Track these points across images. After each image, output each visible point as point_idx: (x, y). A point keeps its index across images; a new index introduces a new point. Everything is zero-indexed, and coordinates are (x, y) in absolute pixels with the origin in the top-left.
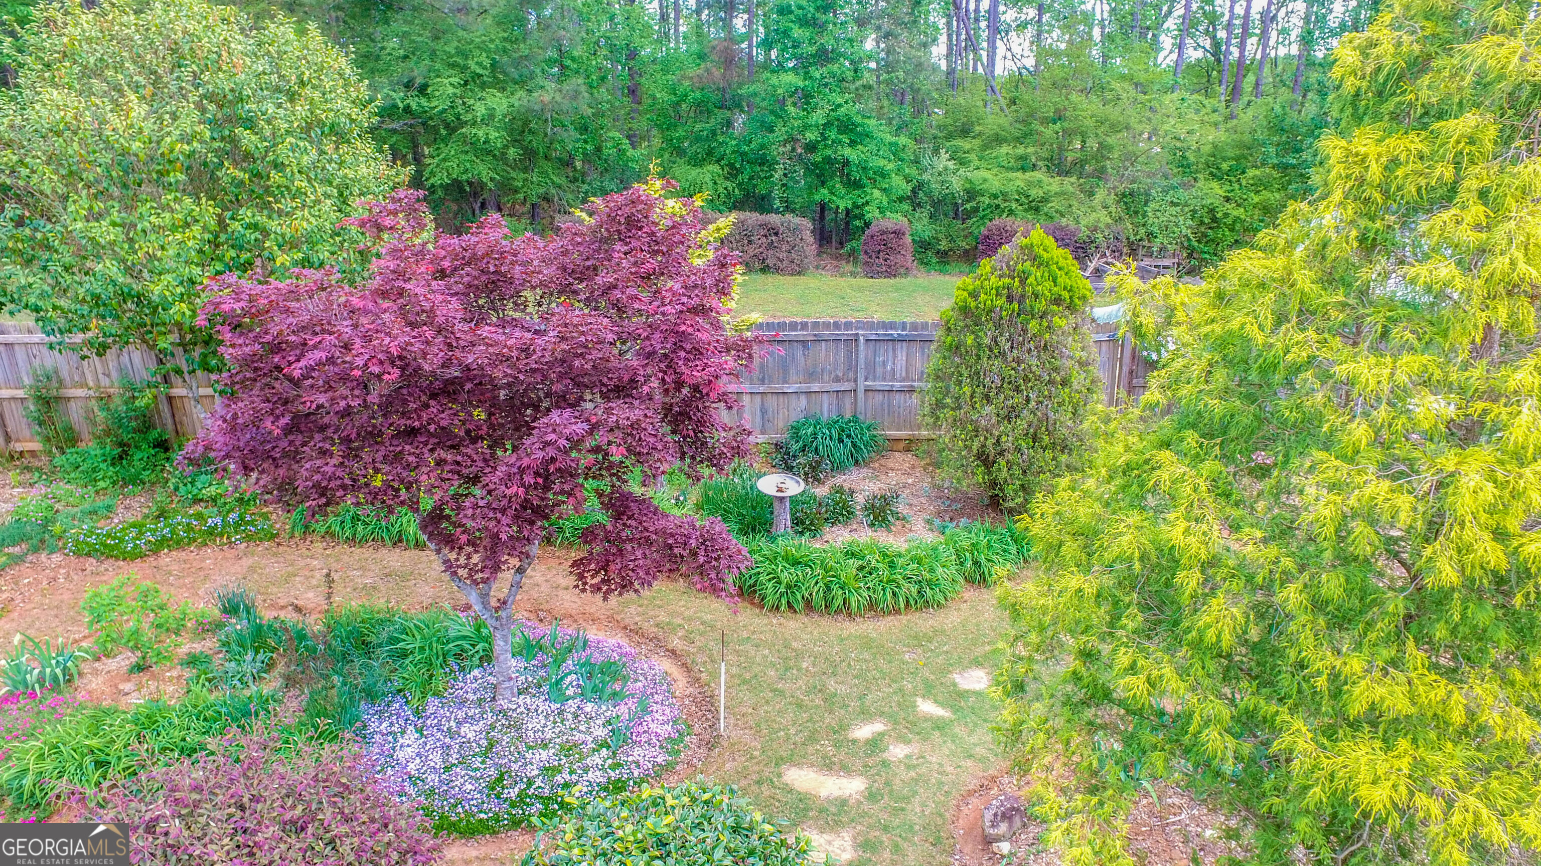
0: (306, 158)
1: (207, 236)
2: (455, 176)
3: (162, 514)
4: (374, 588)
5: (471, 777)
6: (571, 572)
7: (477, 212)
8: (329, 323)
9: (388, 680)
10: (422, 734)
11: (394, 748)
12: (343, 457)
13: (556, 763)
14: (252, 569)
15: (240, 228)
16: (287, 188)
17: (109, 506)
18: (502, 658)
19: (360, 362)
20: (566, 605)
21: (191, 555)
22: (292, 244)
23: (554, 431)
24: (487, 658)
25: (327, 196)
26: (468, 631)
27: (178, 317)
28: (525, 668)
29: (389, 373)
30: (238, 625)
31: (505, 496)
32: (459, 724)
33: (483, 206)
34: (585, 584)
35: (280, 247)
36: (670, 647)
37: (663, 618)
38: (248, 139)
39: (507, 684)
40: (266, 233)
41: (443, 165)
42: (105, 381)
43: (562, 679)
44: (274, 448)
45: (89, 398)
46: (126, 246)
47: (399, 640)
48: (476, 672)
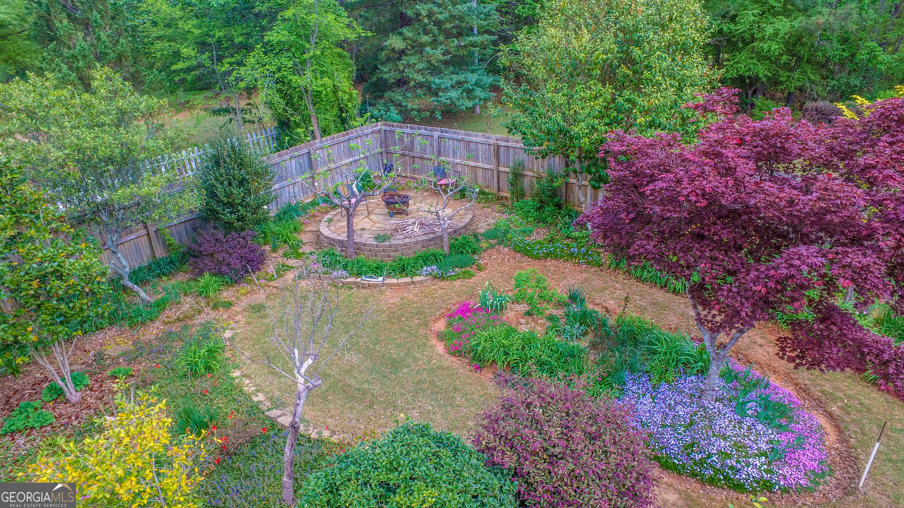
0: (665, 63)
1: (605, 104)
2: (741, 73)
3: (551, 241)
4: (646, 309)
5: (675, 437)
6: (777, 345)
7: (750, 96)
8: (669, 165)
9: (643, 364)
10: (654, 401)
11: (637, 402)
12: (658, 242)
13: (729, 452)
14: (586, 280)
15: (622, 101)
16: (651, 80)
17: (531, 231)
18: (712, 376)
19: (685, 192)
20: (758, 356)
21: (560, 264)
22: (645, 112)
23: (799, 259)
24: (702, 372)
25: (672, 86)
26: (694, 352)
27: (582, 145)
28: (724, 387)
29: (701, 202)
30: (575, 308)
31: (751, 290)
32: (676, 403)
33: (755, 92)
34: (785, 354)
35: (640, 112)
36: (829, 410)
37: (827, 387)
38: (636, 52)
39: (710, 392)
40: (634, 104)
41: (735, 66)
42: (541, 170)
43: (747, 402)
44: (622, 228)
45: (533, 177)
46: (567, 106)
47: (654, 344)
48: (693, 378)
